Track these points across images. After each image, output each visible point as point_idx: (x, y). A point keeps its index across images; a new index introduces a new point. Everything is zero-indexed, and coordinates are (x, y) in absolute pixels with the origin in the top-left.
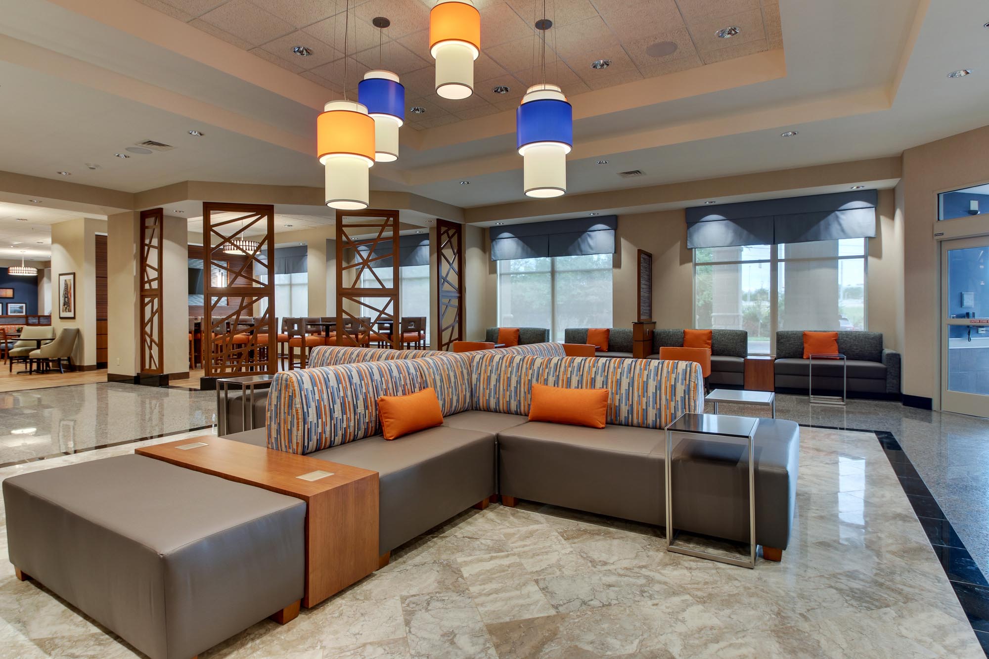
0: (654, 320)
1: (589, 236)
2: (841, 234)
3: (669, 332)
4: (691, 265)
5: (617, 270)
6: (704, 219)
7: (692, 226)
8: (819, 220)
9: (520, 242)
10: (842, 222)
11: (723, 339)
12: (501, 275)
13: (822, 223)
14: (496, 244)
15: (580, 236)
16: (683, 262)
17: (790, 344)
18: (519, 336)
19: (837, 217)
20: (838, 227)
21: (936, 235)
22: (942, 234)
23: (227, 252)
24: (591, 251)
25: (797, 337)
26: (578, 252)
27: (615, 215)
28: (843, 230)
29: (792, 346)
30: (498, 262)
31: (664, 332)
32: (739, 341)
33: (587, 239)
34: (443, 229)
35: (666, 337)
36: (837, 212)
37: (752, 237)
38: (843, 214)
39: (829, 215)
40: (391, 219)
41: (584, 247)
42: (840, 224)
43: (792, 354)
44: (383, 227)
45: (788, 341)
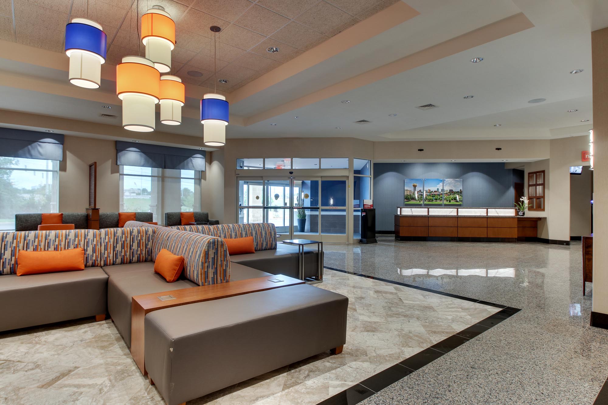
0: (97, 208)
1: (39, 145)
2: (193, 168)
3: (108, 214)
4: (118, 174)
5: (63, 173)
6: (128, 149)
7: (120, 152)
8: (184, 161)
10: (193, 163)
11: (141, 217)
13: (185, 161)
16: (112, 172)
19: (191, 160)
20: (191, 164)
21: (237, 174)
22: (239, 174)
24: (41, 157)
25: (177, 215)
26: (28, 156)
27: (63, 135)
28: (193, 166)
29: (175, 219)
31: (104, 215)
32: (150, 218)
33: (37, 147)
35: (106, 217)
36: (191, 158)
37: (154, 163)
38: (193, 159)
39: (188, 158)
41: (34, 153)
42: (192, 163)
43: (175, 223)
45: (173, 217)
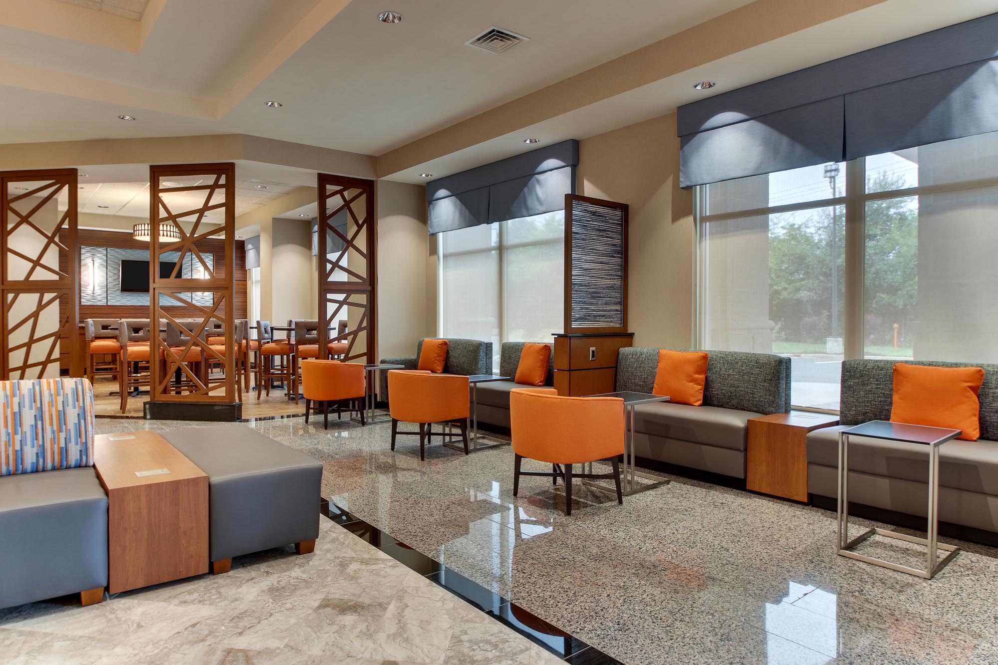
0: (630, 330)
1: (538, 181)
3: (642, 354)
4: (690, 220)
7: (689, 141)
9: (458, 202)
11: (731, 372)
12: (445, 256)
14: (433, 208)
15: (525, 184)
16: (677, 216)
17: (868, 392)
18: (448, 352)
23: (137, 238)
25: (885, 375)
27: (572, 140)
29: (871, 396)
30: (441, 235)
31: (633, 355)
32: (761, 378)
33: (534, 187)
34: (330, 188)
35: (634, 363)
37: (799, 149)
40: (223, 177)
41: (532, 202)
43: (870, 416)
44: (212, 188)
45: (863, 384)
